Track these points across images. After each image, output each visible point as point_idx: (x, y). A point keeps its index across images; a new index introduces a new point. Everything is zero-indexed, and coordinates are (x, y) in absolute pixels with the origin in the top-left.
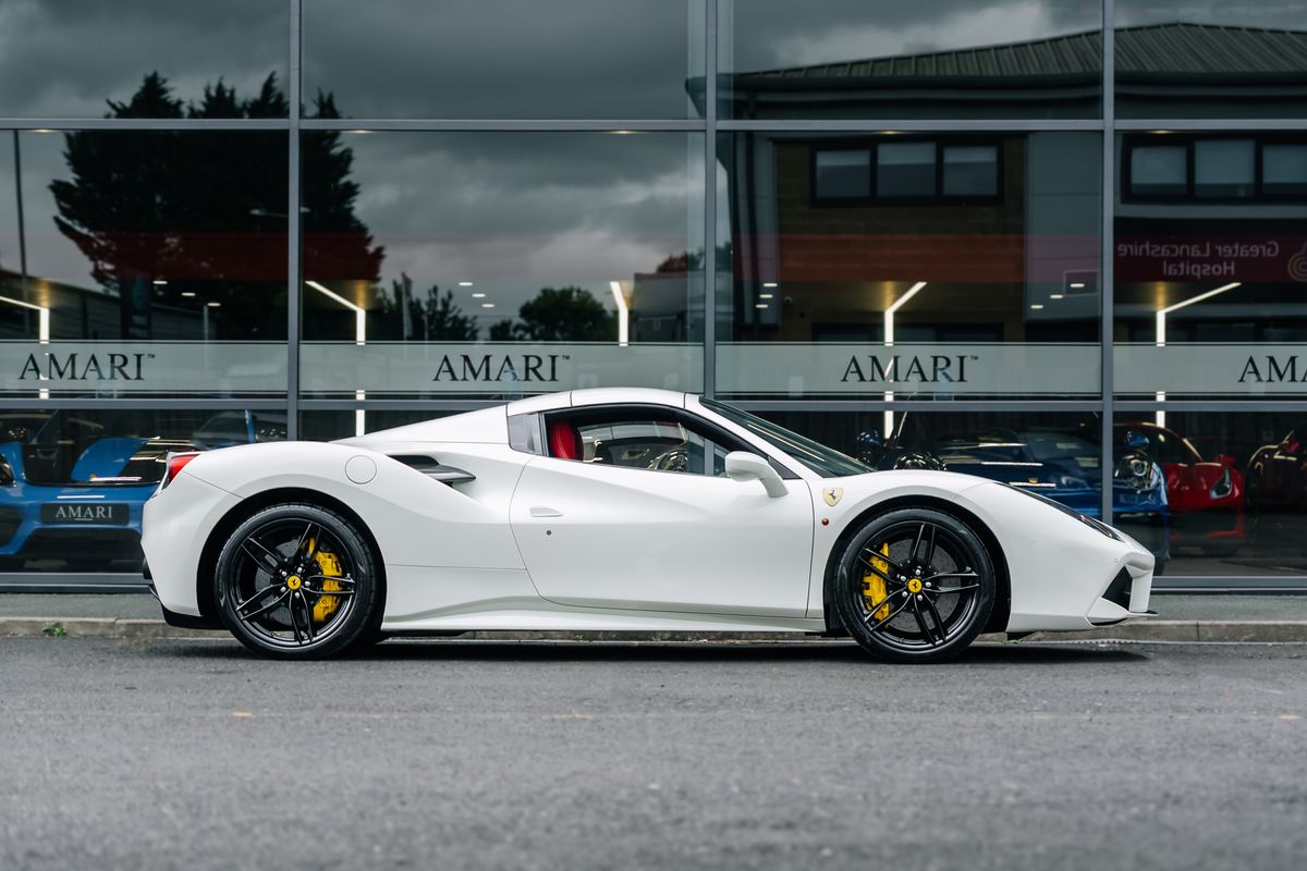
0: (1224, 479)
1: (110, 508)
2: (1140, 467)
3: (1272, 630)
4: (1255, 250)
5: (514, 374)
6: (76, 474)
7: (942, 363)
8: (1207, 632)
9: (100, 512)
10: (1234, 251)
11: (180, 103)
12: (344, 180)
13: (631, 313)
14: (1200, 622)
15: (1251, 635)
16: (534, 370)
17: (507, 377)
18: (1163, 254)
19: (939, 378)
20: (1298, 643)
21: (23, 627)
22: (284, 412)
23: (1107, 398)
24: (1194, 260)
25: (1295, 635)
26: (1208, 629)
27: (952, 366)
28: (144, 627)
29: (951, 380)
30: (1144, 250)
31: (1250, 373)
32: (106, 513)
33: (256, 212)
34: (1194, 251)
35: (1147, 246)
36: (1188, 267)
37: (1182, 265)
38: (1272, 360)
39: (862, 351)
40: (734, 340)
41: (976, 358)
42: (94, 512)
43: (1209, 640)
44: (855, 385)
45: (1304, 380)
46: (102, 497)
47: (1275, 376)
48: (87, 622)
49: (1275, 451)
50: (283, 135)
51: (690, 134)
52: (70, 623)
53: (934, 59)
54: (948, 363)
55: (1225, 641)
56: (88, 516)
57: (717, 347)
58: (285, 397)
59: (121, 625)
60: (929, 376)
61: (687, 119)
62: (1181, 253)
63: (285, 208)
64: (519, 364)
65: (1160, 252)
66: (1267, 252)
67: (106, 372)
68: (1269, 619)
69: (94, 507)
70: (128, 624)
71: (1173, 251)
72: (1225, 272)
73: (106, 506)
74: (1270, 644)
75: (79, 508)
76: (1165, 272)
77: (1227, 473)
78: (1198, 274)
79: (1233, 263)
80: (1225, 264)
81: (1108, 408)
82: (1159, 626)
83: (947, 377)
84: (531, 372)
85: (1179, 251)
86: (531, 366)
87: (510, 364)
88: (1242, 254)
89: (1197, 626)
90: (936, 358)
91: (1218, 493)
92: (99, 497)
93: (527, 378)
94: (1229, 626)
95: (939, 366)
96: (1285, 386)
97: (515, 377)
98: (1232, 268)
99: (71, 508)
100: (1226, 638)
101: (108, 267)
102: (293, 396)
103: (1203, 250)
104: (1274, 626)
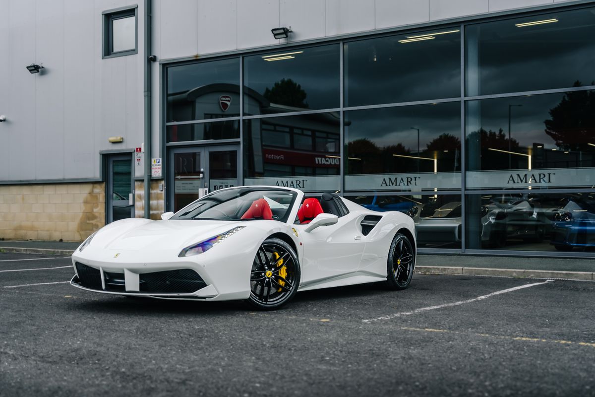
7: (542, 176)
16: (410, 182)
29: (546, 182)
41: (555, 174)
44: (511, 185)
60: (538, 181)
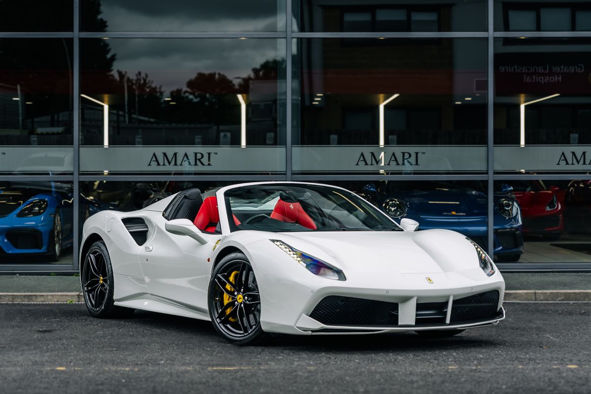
0: (553, 199)
2: (508, 205)
4: (572, 69)
5: (189, 162)
7: (407, 156)
8: (540, 297)
10: (561, 69)
14: (537, 291)
15: (562, 298)
16: (199, 160)
17: (186, 163)
18: (524, 71)
19: (405, 163)
20: (586, 302)
22: (71, 182)
23: (491, 173)
24: (540, 74)
25: (584, 298)
26: (541, 295)
27: (412, 158)
29: (411, 164)
30: (514, 69)
31: (562, 160)
34: (540, 70)
35: (516, 67)
36: (537, 78)
37: (534, 77)
38: (574, 153)
39: (367, 150)
40: (301, 144)
41: (424, 153)
43: (541, 300)
44: (362, 167)
45: (590, 164)
47: (575, 161)
49: (580, 182)
50: (71, 40)
51: (278, 40)
54: (410, 156)
55: (549, 301)
57: (293, 148)
58: (72, 174)
60: (400, 162)
61: (276, 32)
62: (534, 71)
64: (192, 157)
65: (522, 70)
66: (578, 70)
68: (571, 289)
71: (529, 69)
72: (556, 81)
74: (571, 302)
76: (525, 80)
77: (555, 196)
78: (543, 81)
79: (560, 76)
80: (556, 76)
81: (491, 178)
82: (516, 293)
83: (409, 162)
84: (198, 161)
85: (532, 70)
86: (198, 158)
87: (187, 157)
88: (565, 71)
89: (535, 293)
90: (404, 153)
91: (550, 208)
93: (196, 164)
94: (551, 293)
95: (405, 158)
96: (580, 167)
97: (190, 164)
98: (560, 78)
100: (550, 299)
102: (76, 174)
103: (545, 69)
104: (574, 293)
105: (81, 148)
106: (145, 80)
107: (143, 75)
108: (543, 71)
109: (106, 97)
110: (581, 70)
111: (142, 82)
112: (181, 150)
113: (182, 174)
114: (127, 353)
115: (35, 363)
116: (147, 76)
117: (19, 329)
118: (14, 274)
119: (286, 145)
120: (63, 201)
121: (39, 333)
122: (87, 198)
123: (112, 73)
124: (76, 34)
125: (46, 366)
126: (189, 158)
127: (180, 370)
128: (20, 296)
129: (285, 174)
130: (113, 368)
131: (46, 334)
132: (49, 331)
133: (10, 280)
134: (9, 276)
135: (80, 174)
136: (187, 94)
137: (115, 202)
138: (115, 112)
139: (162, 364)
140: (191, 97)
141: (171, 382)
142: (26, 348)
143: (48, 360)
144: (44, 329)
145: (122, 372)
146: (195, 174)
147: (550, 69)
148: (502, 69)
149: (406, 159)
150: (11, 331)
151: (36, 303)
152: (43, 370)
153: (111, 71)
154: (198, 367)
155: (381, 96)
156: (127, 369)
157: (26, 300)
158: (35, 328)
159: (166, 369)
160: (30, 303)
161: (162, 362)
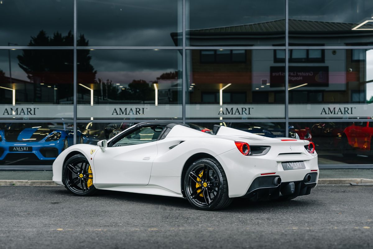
0: (308, 133)
1: (27, 148)
2: (294, 135)
3: (333, 181)
4: (307, 74)
5: (133, 113)
6: (18, 139)
7: (244, 110)
9: (25, 149)
10: (302, 74)
11: (48, 37)
12: (88, 55)
13: (158, 91)
16: (138, 112)
17: (131, 113)
19: (243, 114)
21: (3, 183)
23: (287, 118)
25: (339, 183)
28: (36, 183)
29: (246, 114)
32: (26, 149)
33: (66, 63)
35: (280, 73)
36: (291, 78)
38: (329, 108)
40: (190, 104)
41: (253, 108)
42: (23, 149)
44: (221, 115)
45: (337, 114)
46: (26, 144)
47: (330, 113)
48: (20, 181)
49: (318, 126)
50: (73, 50)
52: (16, 182)
53: (230, 28)
54: (246, 110)
55: (321, 184)
56: (22, 150)
57: (186, 105)
58: (73, 119)
59: (29, 182)
63: (73, 63)
64: (134, 110)
66: (310, 75)
67: (26, 113)
68: (332, 178)
69: (23, 147)
70: (31, 182)
72: (300, 79)
73: (26, 147)
74: (333, 185)
75: (19, 148)
78: (293, 79)
80: (300, 77)
81: (287, 121)
83: (246, 113)
87: (132, 110)
88: (304, 75)
90: (242, 108)
92: (25, 144)
93: (137, 114)
94: (322, 180)
97: (133, 114)
98: (302, 78)
99: (17, 148)
100: (322, 183)
101: (31, 75)
102: (75, 119)
103: (294, 74)
105: (77, 106)
106: (111, 83)
107: (110, 81)
108: (293, 75)
109: (92, 85)
110: (311, 74)
111: (109, 84)
112: (129, 107)
113: (129, 119)
114: (100, 218)
115: (45, 225)
116: (111, 81)
117: (41, 202)
118: (43, 170)
119: (182, 104)
120: (69, 134)
121: (52, 204)
122: (83, 133)
123: (96, 79)
124: (75, 47)
125: (51, 228)
126: (133, 111)
127: (132, 230)
128: (45, 182)
129: (182, 119)
130: (91, 229)
131: (56, 205)
132: (58, 203)
133: (41, 173)
134: (41, 171)
135: (77, 119)
136: (128, 90)
137: (96, 135)
138: (97, 97)
139: (121, 226)
140: (130, 91)
141: (127, 240)
142: (42, 214)
143: (53, 223)
144: (55, 202)
145: (96, 232)
146: (136, 119)
147: (297, 74)
148: (274, 74)
149: (244, 111)
150: (36, 203)
151: (53, 186)
152: (49, 231)
153: (95, 78)
154: (142, 228)
155: (221, 85)
156: (100, 230)
157: (48, 184)
158: (50, 201)
159: (123, 229)
160: (50, 186)
161: (121, 224)
